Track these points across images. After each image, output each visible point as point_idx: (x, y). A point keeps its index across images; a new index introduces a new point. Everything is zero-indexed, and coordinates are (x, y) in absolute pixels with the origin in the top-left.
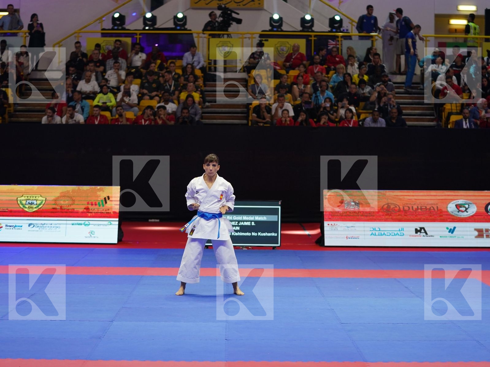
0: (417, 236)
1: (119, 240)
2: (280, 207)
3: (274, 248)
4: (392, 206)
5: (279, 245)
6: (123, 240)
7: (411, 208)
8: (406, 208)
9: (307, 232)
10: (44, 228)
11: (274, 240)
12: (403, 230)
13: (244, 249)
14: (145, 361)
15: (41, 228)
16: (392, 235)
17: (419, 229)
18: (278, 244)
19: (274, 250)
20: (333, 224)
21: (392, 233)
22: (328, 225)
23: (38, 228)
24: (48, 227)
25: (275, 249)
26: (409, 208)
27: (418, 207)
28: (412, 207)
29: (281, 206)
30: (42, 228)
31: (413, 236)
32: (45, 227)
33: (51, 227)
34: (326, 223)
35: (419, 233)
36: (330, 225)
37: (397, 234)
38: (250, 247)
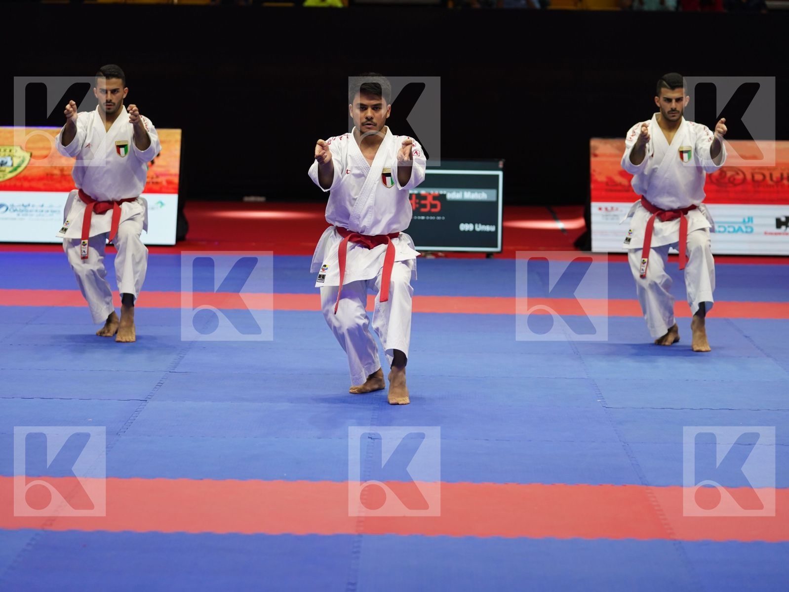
0: (780, 234)
1: (180, 237)
2: (500, 174)
3: (489, 255)
4: (729, 174)
5: (499, 249)
6: (187, 237)
7: (768, 178)
8: (758, 177)
9: (560, 225)
10: (28, 213)
11: (488, 239)
12: (750, 219)
13: (430, 257)
14: (201, 479)
15: (21, 214)
16: (729, 232)
17: (783, 219)
18: (496, 246)
19: (488, 260)
20: (609, 208)
21: (729, 227)
22: (600, 209)
23: (16, 213)
24: (36, 211)
25: (492, 256)
26: (764, 176)
27: (782, 175)
28: (771, 175)
29: (504, 170)
30: (24, 213)
31: (771, 234)
32: (31, 211)
33: (42, 211)
34: (595, 206)
35: (783, 228)
36: (603, 209)
37: (740, 229)
38: (440, 254)
